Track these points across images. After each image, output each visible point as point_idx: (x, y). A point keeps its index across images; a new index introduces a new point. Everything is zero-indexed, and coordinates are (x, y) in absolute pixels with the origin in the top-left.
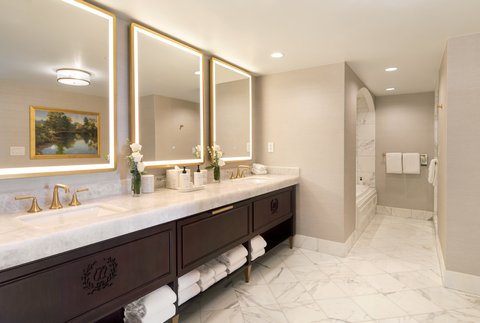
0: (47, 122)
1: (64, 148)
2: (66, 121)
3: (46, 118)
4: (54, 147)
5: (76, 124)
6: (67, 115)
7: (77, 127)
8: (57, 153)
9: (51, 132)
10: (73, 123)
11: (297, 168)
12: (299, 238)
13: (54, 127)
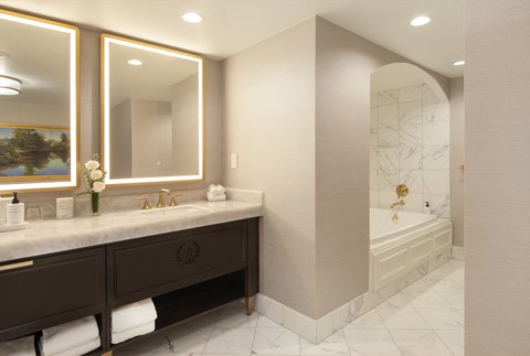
0: (12, 140)
1: (35, 169)
2: (38, 139)
3: (11, 136)
4: (22, 168)
5: (50, 142)
6: (39, 131)
7: (52, 145)
8: (26, 174)
9: (18, 151)
10: (46, 140)
11: (261, 192)
12: (263, 300)
13: (22, 146)
